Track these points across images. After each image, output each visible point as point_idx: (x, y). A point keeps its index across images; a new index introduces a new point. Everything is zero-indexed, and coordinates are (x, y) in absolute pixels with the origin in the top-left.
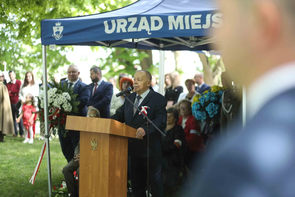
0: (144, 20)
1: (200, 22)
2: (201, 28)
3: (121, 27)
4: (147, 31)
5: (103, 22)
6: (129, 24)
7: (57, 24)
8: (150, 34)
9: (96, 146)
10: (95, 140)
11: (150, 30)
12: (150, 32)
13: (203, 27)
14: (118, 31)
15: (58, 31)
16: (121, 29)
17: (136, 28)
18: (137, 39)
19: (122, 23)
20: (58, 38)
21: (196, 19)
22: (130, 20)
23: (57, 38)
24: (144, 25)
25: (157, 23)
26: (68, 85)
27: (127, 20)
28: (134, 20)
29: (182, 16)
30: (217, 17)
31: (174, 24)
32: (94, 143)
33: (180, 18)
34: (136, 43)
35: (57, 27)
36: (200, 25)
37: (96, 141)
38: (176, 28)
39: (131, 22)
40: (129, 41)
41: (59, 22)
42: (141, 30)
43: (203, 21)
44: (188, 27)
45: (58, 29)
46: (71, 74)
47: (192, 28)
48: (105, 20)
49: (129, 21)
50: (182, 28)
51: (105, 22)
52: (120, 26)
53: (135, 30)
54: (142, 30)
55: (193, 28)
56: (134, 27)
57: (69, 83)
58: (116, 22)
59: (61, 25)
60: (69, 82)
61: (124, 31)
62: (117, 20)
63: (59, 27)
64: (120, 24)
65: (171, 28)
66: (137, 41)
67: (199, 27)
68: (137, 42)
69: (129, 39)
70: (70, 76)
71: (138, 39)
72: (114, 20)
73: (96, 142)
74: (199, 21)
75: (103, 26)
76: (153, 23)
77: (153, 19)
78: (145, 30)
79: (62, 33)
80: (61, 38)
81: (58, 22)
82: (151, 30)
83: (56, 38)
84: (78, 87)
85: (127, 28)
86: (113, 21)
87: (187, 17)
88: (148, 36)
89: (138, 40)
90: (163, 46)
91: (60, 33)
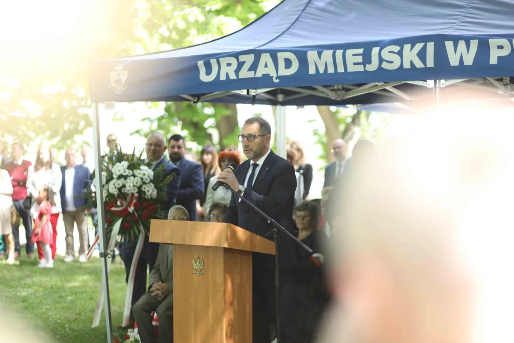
0: (266, 58)
1: (361, 61)
2: (363, 70)
3: (228, 71)
4: (272, 77)
5: (197, 63)
6: (241, 65)
8: (278, 81)
9: (201, 267)
10: (199, 258)
11: (276, 75)
12: (277, 78)
13: (366, 69)
14: (223, 77)
15: (119, 78)
16: (227, 74)
17: (253, 72)
18: (255, 91)
19: (229, 65)
20: (119, 90)
21: (354, 55)
22: (242, 58)
23: (117, 90)
24: (266, 66)
25: (288, 63)
27: (238, 59)
28: (249, 59)
29: (331, 52)
30: (390, 52)
31: (318, 63)
32: (198, 263)
33: (327, 54)
34: (253, 96)
35: (117, 72)
36: (362, 66)
37: (201, 260)
38: (322, 71)
39: (245, 62)
40: (242, 94)
41: (121, 64)
42: (261, 76)
43: (367, 59)
44: (341, 69)
45: (119, 75)
48: (200, 60)
49: (240, 60)
50: (331, 70)
51: (201, 64)
52: (224, 70)
53: (251, 74)
54: (263, 75)
55: (349, 70)
56: (250, 70)
58: (219, 63)
59: (124, 69)
61: (233, 76)
62: (221, 59)
63: (120, 72)
64: (226, 65)
65: (312, 71)
66: (254, 92)
67: (360, 68)
68: (254, 94)
69: (242, 90)
71: (257, 90)
72: (215, 60)
73: (201, 262)
74: (360, 59)
75: (196, 69)
76: (282, 64)
77: (281, 56)
78: (269, 75)
80: (124, 89)
81: (119, 64)
82: (279, 75)
83: (115, 90)
85: (237, 71)
86: (213, 62)
87: (339, 53)
88: (274, 84)
89: (256, 92)
90: (283, 99)
91: (123, 82)
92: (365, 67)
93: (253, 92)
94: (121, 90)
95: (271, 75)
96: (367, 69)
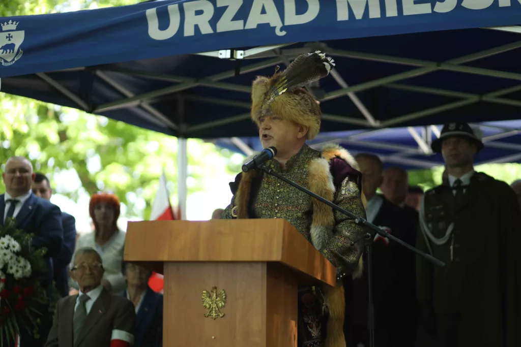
2: (430, 12)
3: (197, 22)
4: (274, 28)
5: (145, 13)
6: (219, 12)
7: (5, 28)
8: (284, 33)
11: (281, 25)
12: (281, 30)
13: (435, 10)
14: (189, 32)
15: (10, 42)
16: (197, 27)
17: (242, 22)
18: (242, 52)
19: (199, 13)
20: (9, 60)
23: (5, 61)
24: (263, 11)
25: (302, 6)
26: (4, 206)
27: (214, 3)
28: (234, 3)
31: (352, 3)
35: (6, 34)
36: (429, 5)
38: (359, 15)
39: (225, 8)
40: (221, 57)
41: (13, 21)
42: (254, 26)
44: (392, 12)
45: (9, 37)
46: (18, 174)
47: (406, 13)
48: (150, 8)
49: (219, 5)
50: (375, 13)
51: (151, 13)
52: (191, 21)
53: (238, 25)
54: (259, 25)
56: (235, 18)
57: (9, 200)
58: (182, 11)
59: (18, 29)
60: (7, 197)
61: (206, 29)
62: (185, 4)
63: (12, 33)
64: (194, 13)
65: (342, 15)
66: (241, 55)
67: (426, 9)
68: (242, 57)
69: (222, 51)
70: (14, 180)
71: (246, 51)
72: (176, 6)
75: (142, 21)
76: (290, 7)
78: (268, 24)
79: (21, 47)
80: (16, 59)
81: (10, 22)
82: (286, 23)
83: (3, 61)
84: (32, 209)
85: (213, 22)
86: (173, 9)
88: (278, 40)
89: (244, 54)
91: (16, 48)
92: (433, 7)
93: (239, 55)
94: (13, 60)
95: (272, 25)
96: (437, 9)
